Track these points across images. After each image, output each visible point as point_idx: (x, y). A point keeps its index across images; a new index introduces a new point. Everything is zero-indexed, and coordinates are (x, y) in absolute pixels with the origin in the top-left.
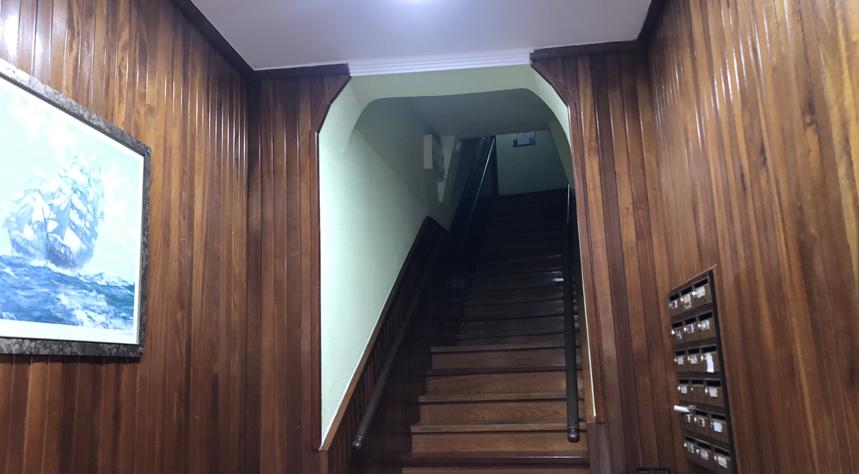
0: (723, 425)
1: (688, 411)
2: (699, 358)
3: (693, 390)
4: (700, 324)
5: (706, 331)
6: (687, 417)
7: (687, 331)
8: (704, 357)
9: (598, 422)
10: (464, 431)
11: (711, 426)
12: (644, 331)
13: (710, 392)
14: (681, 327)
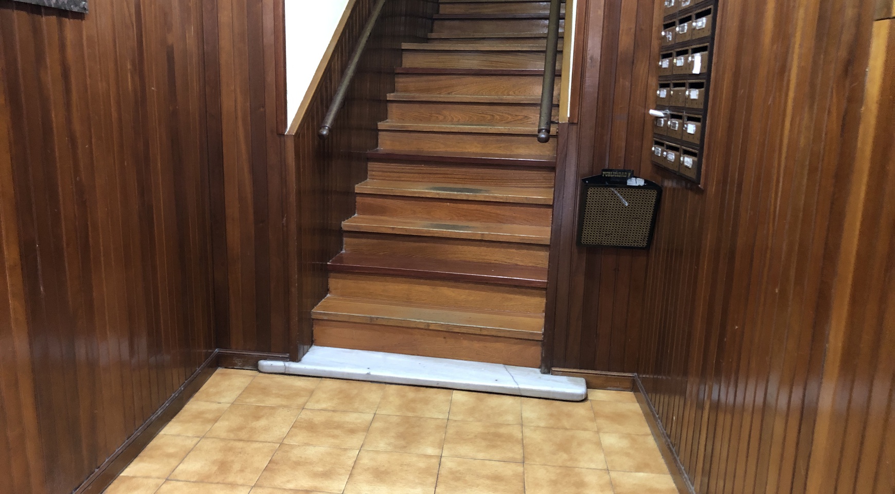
0: (697, 127)
1: (663, 115)
2: (686, 59)
3: (673, 94)
4: (696, 22)
5: (701, 29)
6: (661, 121)
7: (679, 31)
8: (693, 57)
9: (571, 123)
10: (431, 130)
11: (684, 129)
12: (633, 30)
13: (691, 94)
14: (674, 27)
